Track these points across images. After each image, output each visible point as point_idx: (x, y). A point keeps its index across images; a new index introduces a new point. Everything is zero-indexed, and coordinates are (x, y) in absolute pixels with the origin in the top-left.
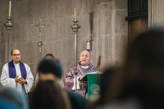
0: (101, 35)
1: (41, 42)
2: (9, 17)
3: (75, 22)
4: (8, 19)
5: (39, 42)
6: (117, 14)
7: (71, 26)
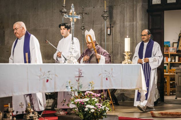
1: (84, 27)
2: (63, 4)
3: (105, 12)
4: (63, 7)
5: (82, 27)
7: (102, 15)
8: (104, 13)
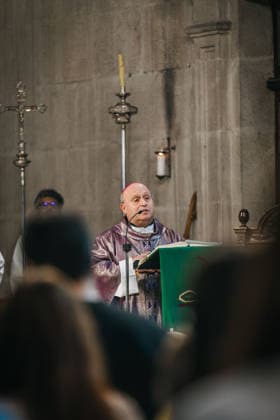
0: (198, 134)
1: (25, 156)
3: (120, 96)
5: (18, 156)
6: (244, 70)
7: (110, 108)
8: (118, 100)
